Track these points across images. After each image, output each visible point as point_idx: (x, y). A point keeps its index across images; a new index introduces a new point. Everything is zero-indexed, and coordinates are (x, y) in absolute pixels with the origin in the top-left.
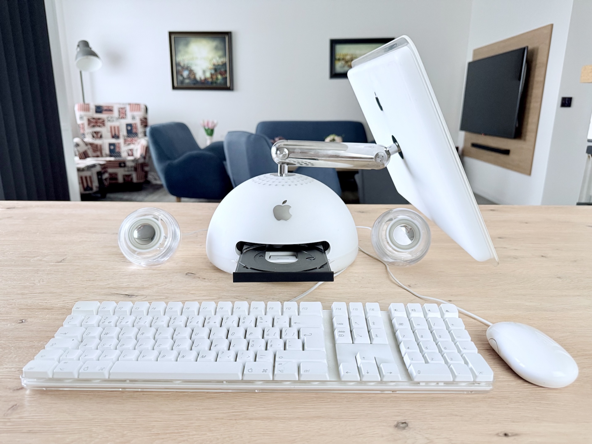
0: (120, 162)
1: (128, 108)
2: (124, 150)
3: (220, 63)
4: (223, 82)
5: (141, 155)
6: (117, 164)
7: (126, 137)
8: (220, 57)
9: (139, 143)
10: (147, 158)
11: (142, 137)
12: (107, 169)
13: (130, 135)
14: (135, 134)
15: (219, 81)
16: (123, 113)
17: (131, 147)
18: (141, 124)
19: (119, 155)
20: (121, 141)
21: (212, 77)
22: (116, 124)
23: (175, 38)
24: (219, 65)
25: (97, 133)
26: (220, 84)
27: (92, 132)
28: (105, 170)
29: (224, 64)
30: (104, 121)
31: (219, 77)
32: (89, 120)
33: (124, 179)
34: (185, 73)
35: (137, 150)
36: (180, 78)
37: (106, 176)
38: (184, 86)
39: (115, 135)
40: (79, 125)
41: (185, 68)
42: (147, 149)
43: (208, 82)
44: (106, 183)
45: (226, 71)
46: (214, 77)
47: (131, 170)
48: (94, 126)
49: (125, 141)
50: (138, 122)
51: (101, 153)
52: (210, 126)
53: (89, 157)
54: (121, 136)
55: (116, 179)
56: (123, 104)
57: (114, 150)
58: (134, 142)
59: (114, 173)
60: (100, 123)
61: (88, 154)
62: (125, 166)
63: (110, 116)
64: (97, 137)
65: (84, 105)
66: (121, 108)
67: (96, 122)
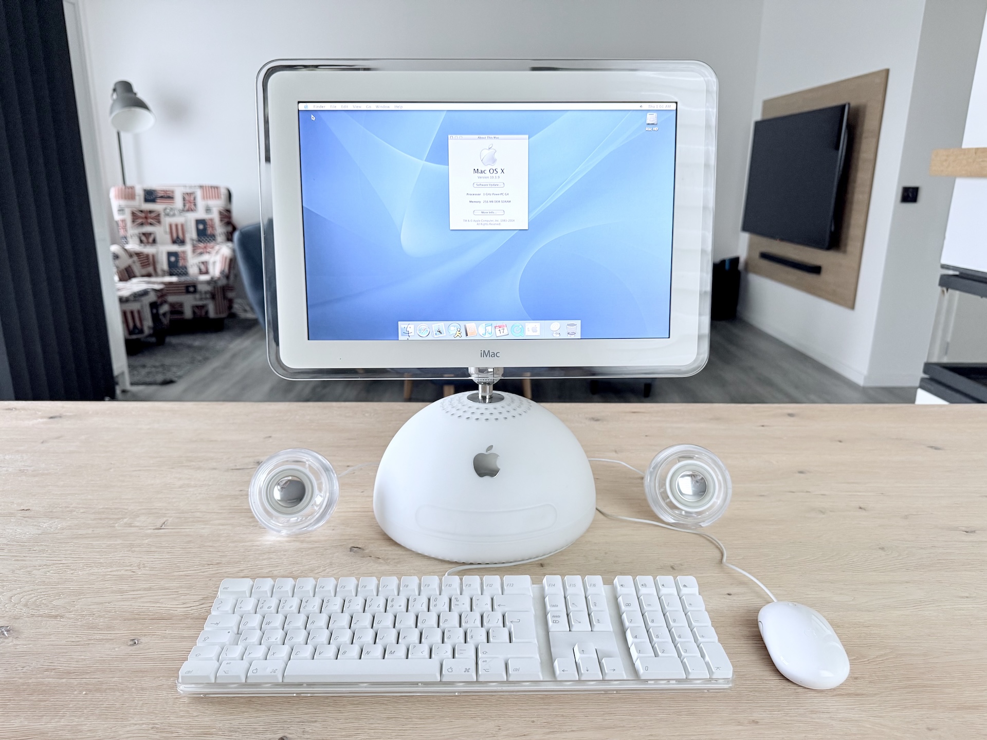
0: (188, 285)
1: (199, 194)
2: (193, 263)
5: (222, 272)
6: (183, 288)
7: (197, 241)
9: (217, 253)
10: (232, 277)
11: (222, 242)
12: (166, 297)
13: (203, 238)
14: (211, 237)
16: (190, 202)
17: (205, 258)
18: (221, 221)
19: (184, 272)
20: (188, 248)
22: (179, 220)
25: (147, 235)
27: (140, 234)
28: (163, 299)
30: (159, 215)
32: (133, 214)
33: (194, 313)
35: (214, 263)
37: (165, 308)
39: (178, 237)
40: (117, 222)
44: (166, 321)
47: (206, 299)
48: (142, 224)
49: (195, 248)
50: (215, 216)
51: (155, 269)
53: (135, 276)
54: (188, 240)
55: (181, 313)
56: (191, 187)
57: (175, 265)
58: (209, 250)
59: (177, 303)
60: (152, 218)
61: (133, 272)
62: (195, 291)
63: (169, 206)
64: (148, 243)
65: (125, 188)
66: (187, 194)
67: (146, 218)
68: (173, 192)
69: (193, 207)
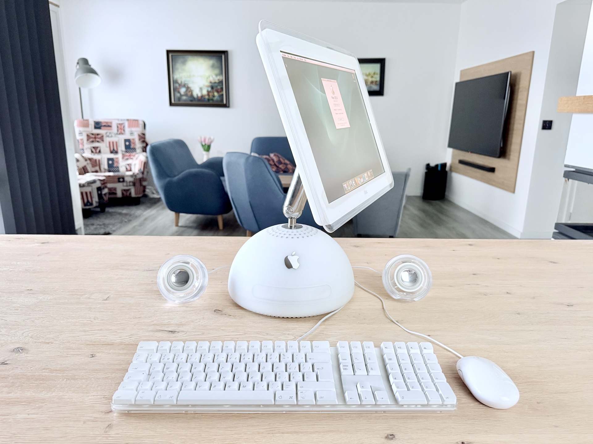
0: (119, 177)
1: (126, 124)
2: (122, 165)
3: (217, 81)
4: (219, 99)
5: (140, 170)
6: (116, 179)
7: (125, 152)
8: (217, 75)
9: (137, 159)
10: (145, 173)
11: (140, 153)
12: (106, 184)
13: (128, 150)
14: (134, 150)
15: (215, 99)
16: (121, 129)
17: (129, 162)
18: (139, 140)
19: (117, 170)
20: (119, 156)
21: (208, 95)
22: (114, 139)
23: (173, 57)
24: (215, 83)
25: (95, 148)
26: (217, 101)
27: (91, 147)
28: (104, 185)
29: (221, 82)
30: (103, 136)
31: (216, 94)
32: (88, 136)
33: (123, 194)
34: (183, 90)
35: (135, 164)
36: (178, 95)
37: (106, 191)
38: (181, 102)
39: (114, 150)
40: (78, 140)
41: (182, 84)
42: (146, 164)
43: (205, 98)
44: (106, 198)
45: (222, 89)
46: (211, 94)
47: (130, 186)
48: (93, 142)
49: (123, 156)
50: (136, 137)
51: (100, 168)
52: (207, 142)
53: (88, 172)
54: (119, 151)
55: (115, 194)
56: (122, 120)
57: (112, 166)
58: (132, 157)
59: (112, 188)
60: (99, 138)
61: (87, 169)
62: (124, 181)
63: (109, 131)
64: (96, 153)
65: (83, 121)
66: (120, 124)
67: (95, 138)
68: (111, 123)
69: (123, 132)
